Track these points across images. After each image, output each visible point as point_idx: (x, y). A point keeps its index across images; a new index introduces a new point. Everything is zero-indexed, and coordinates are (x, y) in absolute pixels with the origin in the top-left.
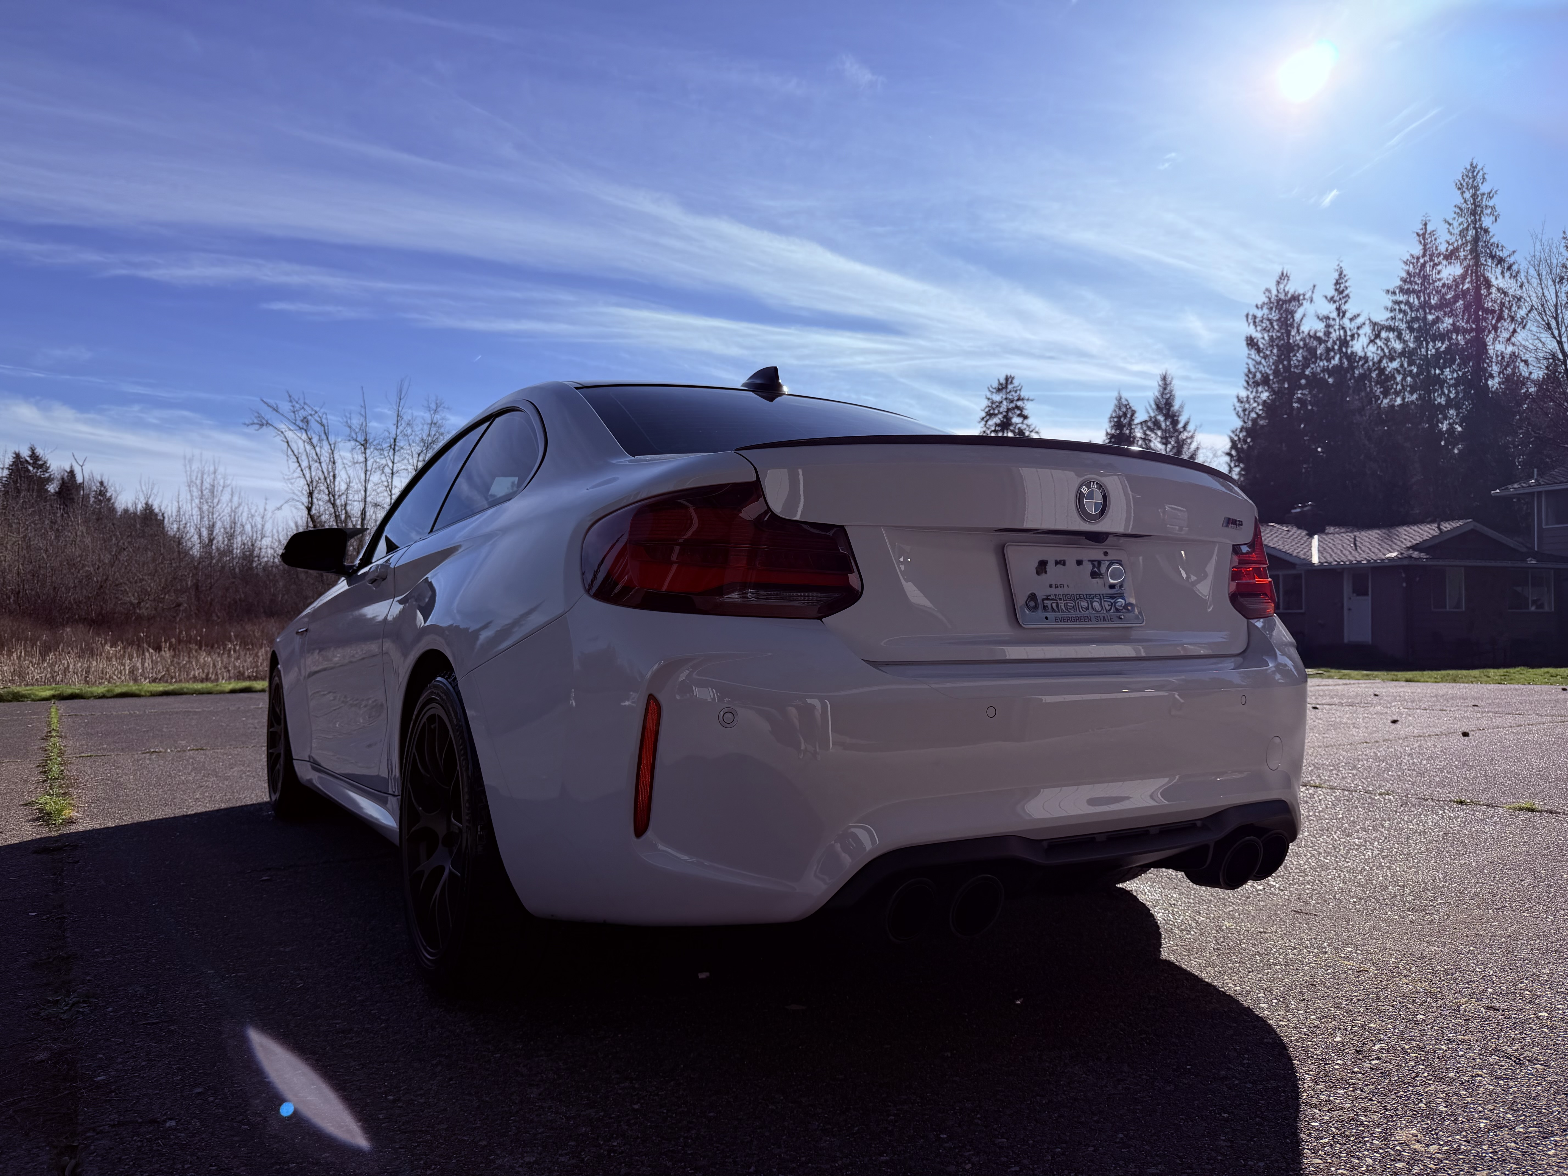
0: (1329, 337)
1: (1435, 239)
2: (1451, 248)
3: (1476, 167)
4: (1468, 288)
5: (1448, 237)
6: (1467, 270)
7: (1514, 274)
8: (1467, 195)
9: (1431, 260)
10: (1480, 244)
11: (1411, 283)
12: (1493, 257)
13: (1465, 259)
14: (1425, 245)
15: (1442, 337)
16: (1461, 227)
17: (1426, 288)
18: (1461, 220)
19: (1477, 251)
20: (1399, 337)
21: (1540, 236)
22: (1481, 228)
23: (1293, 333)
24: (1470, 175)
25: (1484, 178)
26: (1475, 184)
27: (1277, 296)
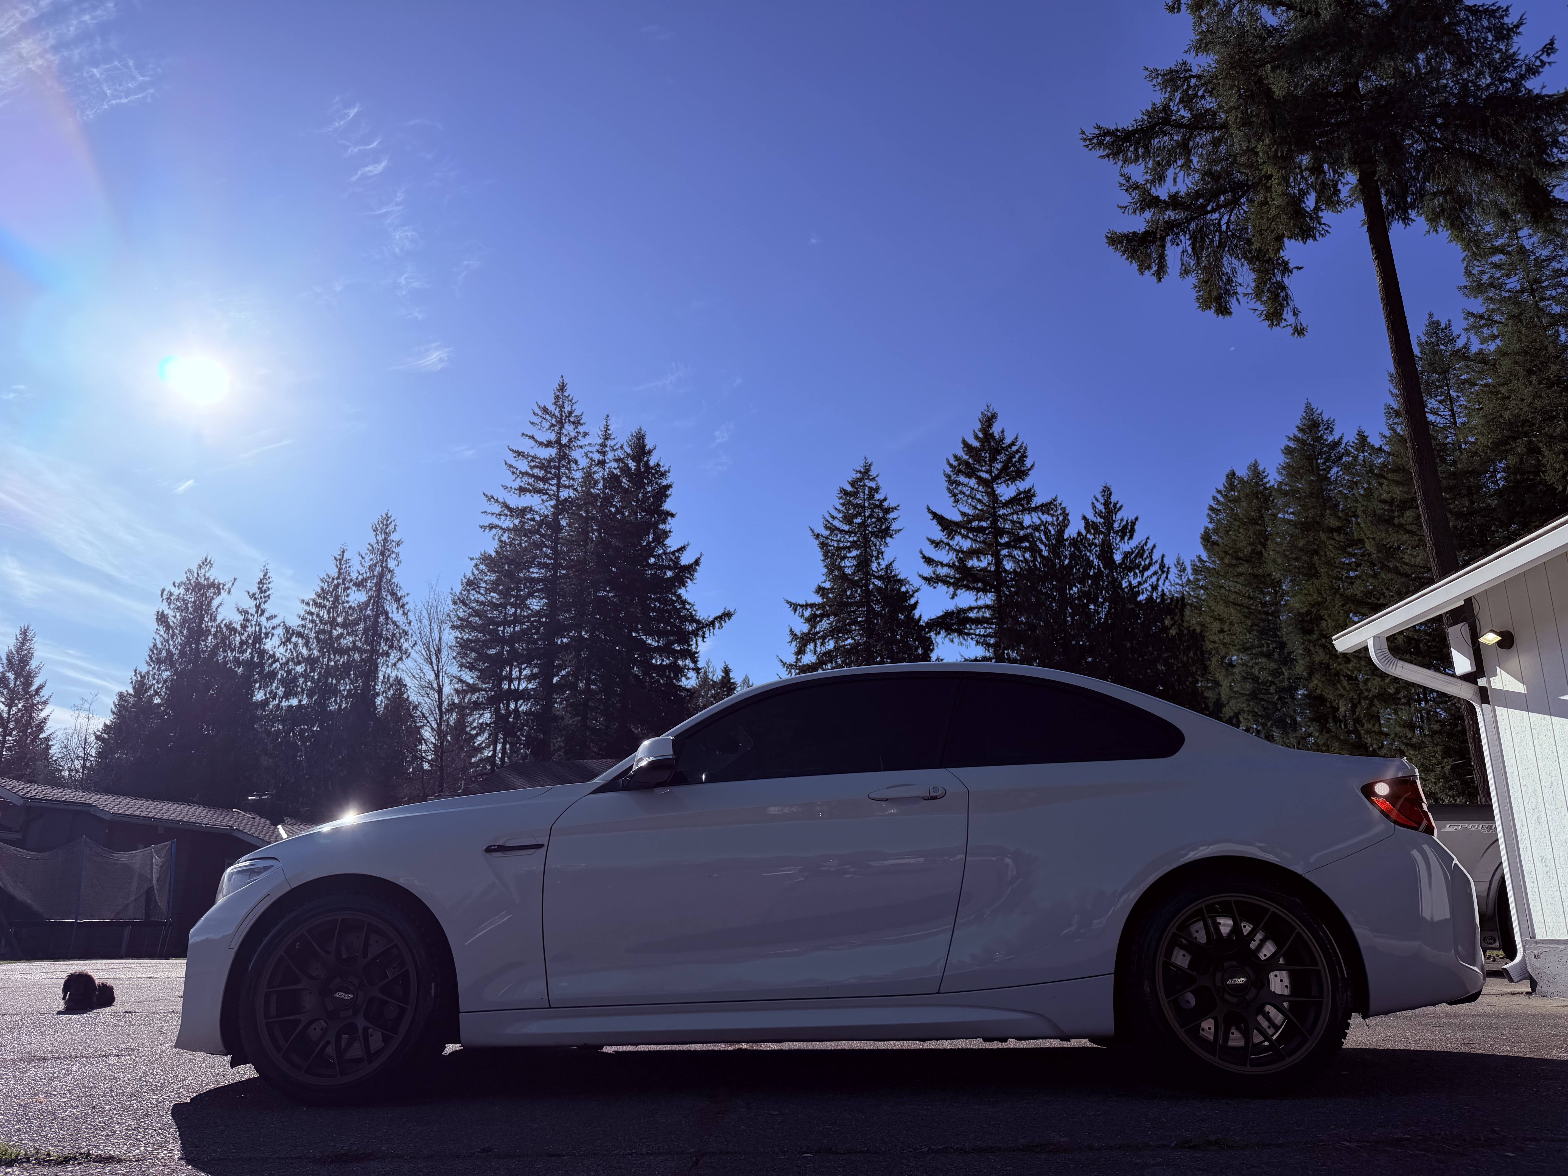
0: (245, 630)
1: (349, 567)
2: (360, 578)
3: (390, 518)
4: (369, 615)
5: (360, 568)
6: (370, 600)
7: (406, 611)
8: (380, 538)
9: (344, 584)
10: (384, 580)
11: (324, 598)
12: (393, 594)
13: (371, 589)
14: (340, 569)
15: (341, 651)
16: (371, 562)
17: (335, 607)
18: (371, 556)
19: (380, 585)
20: (307, 644)
22: (387, 567)
23: (207, 619)
24: (385, 522)
25: (395, 528)
26: (387, 530)
27: (197, 579)
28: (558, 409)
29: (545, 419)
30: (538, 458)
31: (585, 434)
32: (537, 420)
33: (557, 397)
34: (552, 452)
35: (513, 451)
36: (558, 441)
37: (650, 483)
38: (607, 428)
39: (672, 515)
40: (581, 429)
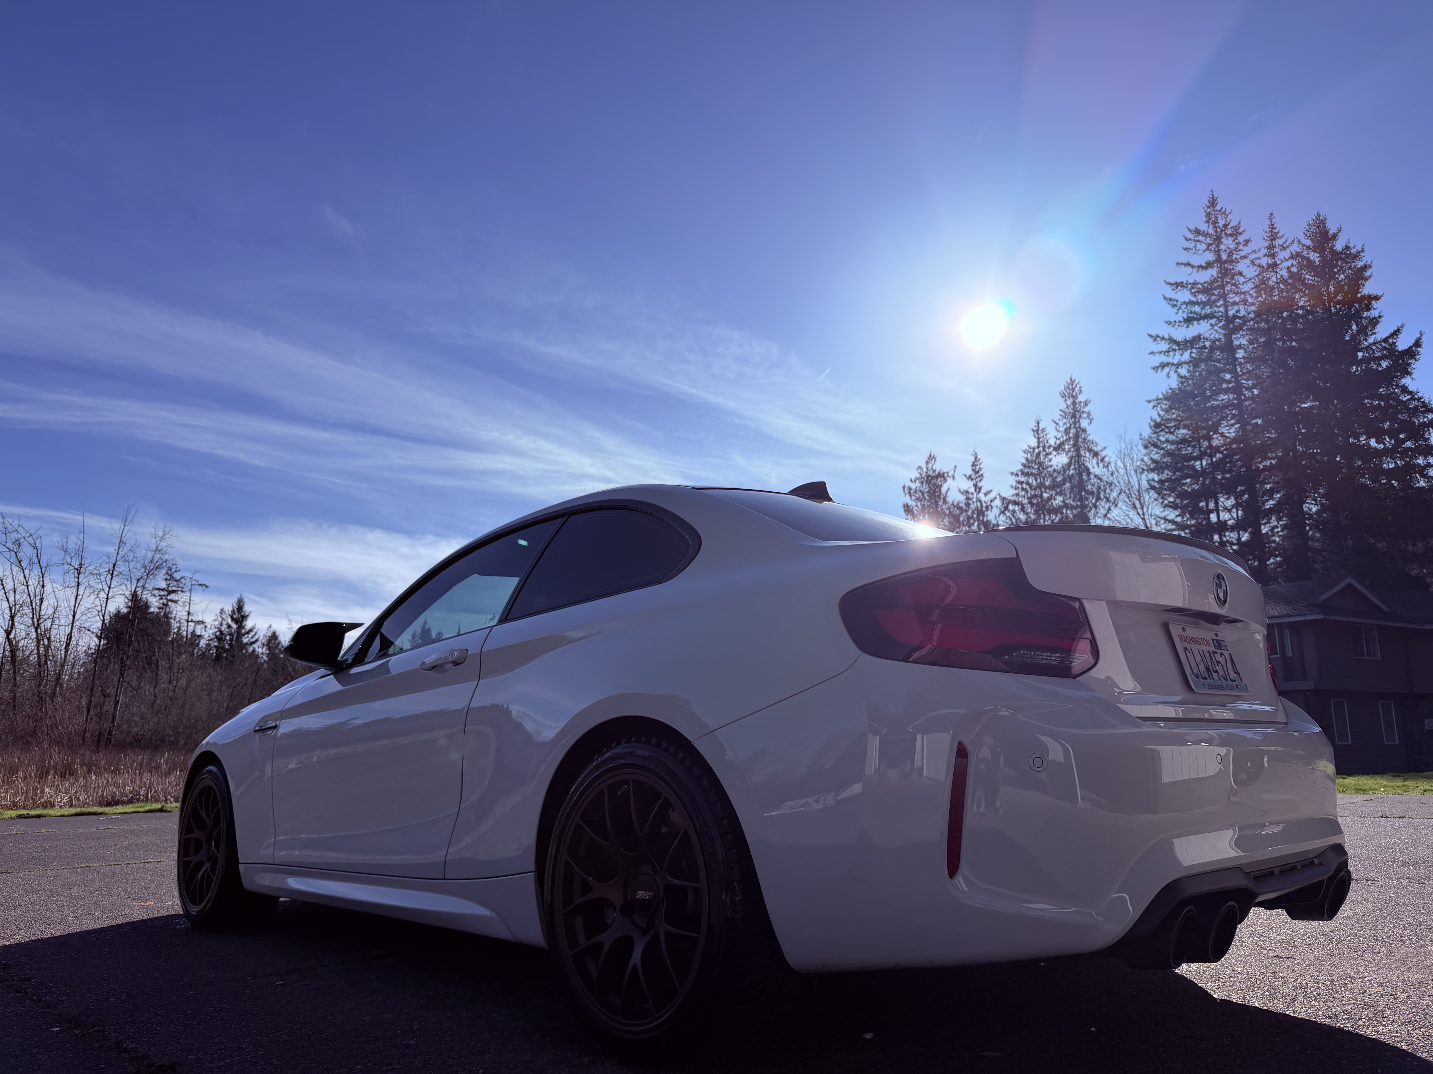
0: (969, 507)
1: (1046, 435)
2: (1058, 442)
3: (1074, 381)
4: (1073, 474)
5: (1056, 433)
6: (1071, 460)
7: (1106, 465)
8: (1069, 402)
9: (1044, 450)
10: (1080, 440)
11: (1029, 467)
12: (1090, 450)
13: (1070, 451)
14: (1039, 439)
15: (1056, 511)
16: (1065, 426)
17: (1041, 473)
18: (1065, 421)
19: (1078, 445)
20: (1023, 509)
21: (1123, 437)
22: (1080, 427)
23: (940, 504)
24: (1071, 387)
25: (1080, 390)
26: (1074, 394)
27: (927, 473)
28: (1211, 226)
29: (1198, 241)
30: (1198, 284)
31: (1247, 242)
32: (1190, 245)
33: (1208, 215)
34: (1213, 272)
35: (1170, 284)
36: (1219, 259)
37: (1342, 270)
38: (1272, 227)
39: (1377, 298)
40: (1241, 239)
